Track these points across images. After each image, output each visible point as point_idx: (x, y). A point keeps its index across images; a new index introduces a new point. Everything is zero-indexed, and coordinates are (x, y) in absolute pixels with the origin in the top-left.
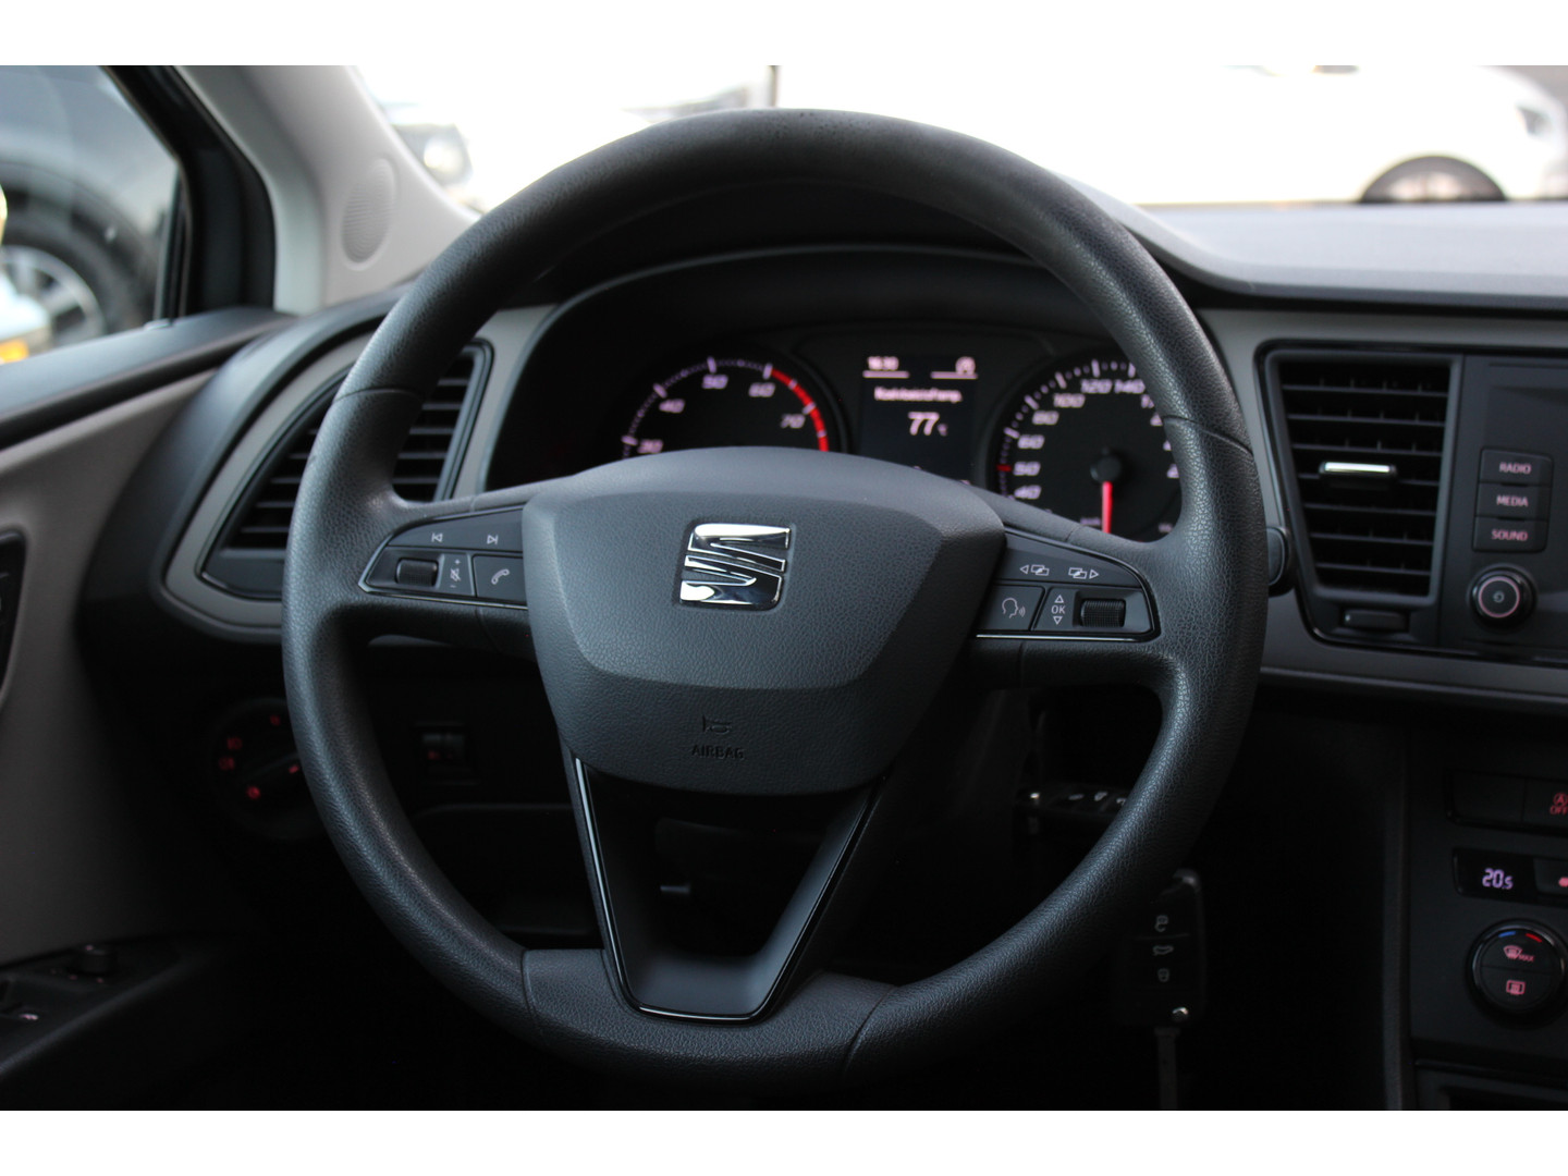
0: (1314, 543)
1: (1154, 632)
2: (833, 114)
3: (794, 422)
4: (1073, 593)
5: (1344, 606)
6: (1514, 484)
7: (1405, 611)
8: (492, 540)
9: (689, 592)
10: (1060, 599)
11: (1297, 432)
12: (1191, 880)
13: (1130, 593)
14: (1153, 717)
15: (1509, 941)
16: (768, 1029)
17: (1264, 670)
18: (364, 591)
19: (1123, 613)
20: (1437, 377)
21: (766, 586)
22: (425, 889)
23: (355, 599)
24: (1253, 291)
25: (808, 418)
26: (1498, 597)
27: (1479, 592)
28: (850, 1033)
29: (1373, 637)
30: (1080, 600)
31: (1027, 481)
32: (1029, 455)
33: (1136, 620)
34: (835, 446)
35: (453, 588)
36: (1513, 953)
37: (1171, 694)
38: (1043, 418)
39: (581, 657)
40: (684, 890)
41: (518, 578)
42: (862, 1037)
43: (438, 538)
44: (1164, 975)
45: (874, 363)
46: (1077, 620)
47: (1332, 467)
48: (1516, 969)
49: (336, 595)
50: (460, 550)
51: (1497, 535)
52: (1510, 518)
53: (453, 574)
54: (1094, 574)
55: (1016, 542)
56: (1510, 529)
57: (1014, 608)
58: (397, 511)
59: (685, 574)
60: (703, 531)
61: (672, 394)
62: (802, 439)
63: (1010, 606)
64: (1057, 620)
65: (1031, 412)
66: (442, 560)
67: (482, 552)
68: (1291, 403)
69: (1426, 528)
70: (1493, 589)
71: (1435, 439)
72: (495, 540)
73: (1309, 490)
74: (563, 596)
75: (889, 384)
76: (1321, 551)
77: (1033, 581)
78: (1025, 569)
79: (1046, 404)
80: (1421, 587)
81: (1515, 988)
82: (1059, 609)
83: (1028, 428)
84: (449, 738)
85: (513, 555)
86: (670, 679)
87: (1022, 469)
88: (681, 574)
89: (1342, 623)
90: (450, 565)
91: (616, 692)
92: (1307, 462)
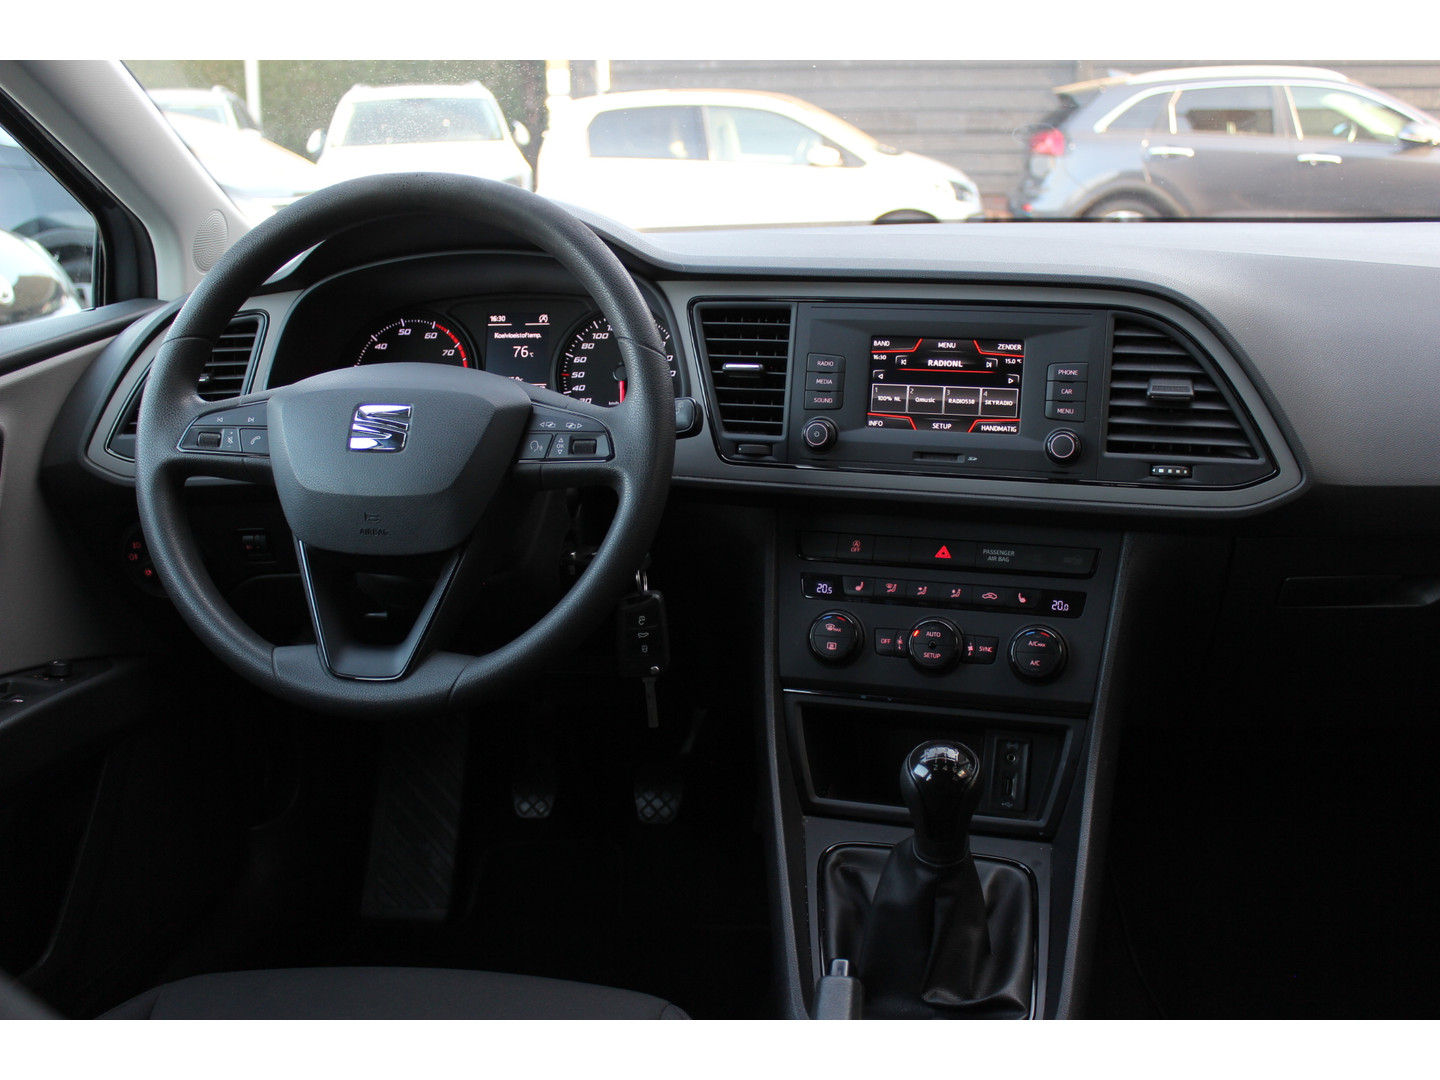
0: (721, 408)
1: (611, 457)
2: (434, 175)
3: (450, 353)
4: (568, 437)
5: (738, 443)
6: (824, 373)
7: (770, 444)
8: (251, 420)
9: (357, 443)
10: (561, 440)
11: (711, 347)
12: (657, 596)
13: (598, 436)
14: (614, 501)
15: (828, 621)
16: (407, 683)
17: (673, 477)
18: (180, 452)
19: (595, 446)
20: (784, 314)
21: (397, 438)
22: (218, 616)
23: (175, 456)
24: (684, 270)
25: (456, 350)
26: (817, 434)
27: (805, 432)
28: (451, 683)
29: (754, 458)
30: (572, 441)
31: (578, 382)
32: (579, 367)
33: (603, 450)
34: (471, 365)
35: (229, 448)
36: (830, 628)
37: (622, 490)
38: (585, 346)
39: (297, 482)
40: (384, 615)
41: (265, 441)
42: (457, 685)
43: (220, 420)
44: (645, 649)
45: (494, 319)
46: (571, 451)
47: (729, 366)
48: (832, 636)
49: (166, 454)
50: (233, 426)
51: (816, 400)
52: (823, 391)
53: (229, 441)
54: (580, 426)
55: (539, 410)
56: (823, 398)
57: (536, 447)
58: (199, 405)
59: (354, 434)
60: (366, 409)
61: (380, 341)
62: (455, 361)
63: (535, 445)
64: (560, 452)
65: (581, 343)
66: (223, 432)
67: (244, 427)
68: (708, 331)
69: (779, 399)
70: (813, 430)
71: (783, 349)
72: (253, 420)
73: (720, 381)
74: (287, 449)
75: (502, 330)
76: (725, 412)
77: (547, 431)
78: (542, 425)
79: (588, 339)
80: (777, 430)
81: (831, 646)
82: (561, 448)
83: (579, 352)
84: (257, 537)
85: (262, 428)
86: (346, 493)
87: (575, 375)
88: (351, 434)
89: (737, 452)
90: (228, 435)
91: (317, 501)
92: (715, 364)
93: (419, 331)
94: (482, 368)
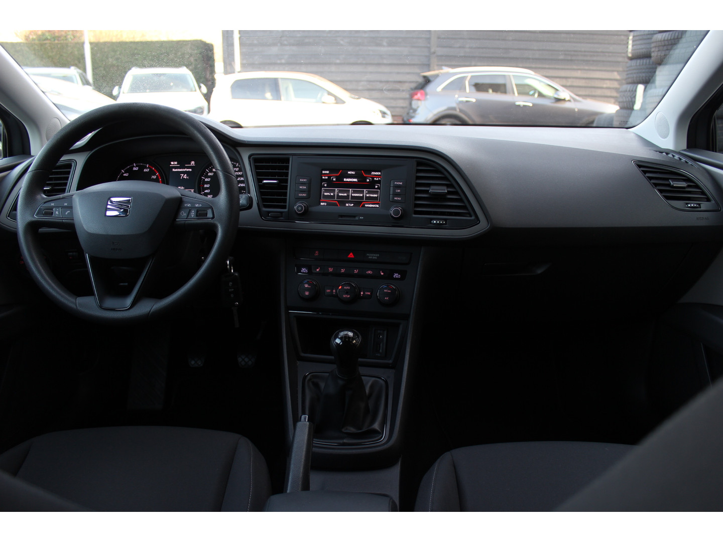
0: (262, 198)
1: (213, 218)
2: (141, 103)
3: (154, 177)
4: (196, 210)
5: (269, 212)
6: (303, 184)
7: (281, 213)
8: (66, 204)
9: (109, 213)
10: (193, 211)
11: (258, 174)
12: (237, 274)
13: (208, 209)
14: (215, 235)
15: (306, 283)
16: (131, 310)
17: (239, 226)
18: (36, 218)
19: (207, 213)
20: (287, 160)
21: (125, 211)
23: (34, 219)
24: (247, 143)
25: (157, 176)
26: (300, 208)
27: (295, 207)
28: (149, 310)
29: (276, 218)
30: (197, 211)
31: (207, 188)
32: (207, 183)
33: (210, 215)
34: (163, 182)
35: (57, 216)
36: (306, 286)
37: (218, 231)
38: (210, 174)
39: (85, 230)
40: (126, 284)
41: (72, 213)
42: (151, 311)
43: (53, 204)
44: (232, 296)
45: (172, 163)
46: (197, 216)
47: (265, 181)
48: (307, 289)
49: (29, 219)
50: (58, 207)
51: (300, 195)
52: (302, 191)
53: (57, 213)
54: (201, 205)
55: (185, 199)
56: (302, 194)
57: (183, 214)
58: (44, 198)
59: (108, 209)
60: (114, 199)
61: (125, 173)
62: (156, 180)
63: (182, 213)
64: (193, 216)
65: (208, 173)
66: (54, 209)
67: (63, 207)
68: (257, 167)
69: (285, 194)
70: (298, 207)
71: (287, 175)
73: (261, 187)
74: (80, 216)
75: (176, 168)
76: (264, 200)
77: (188, 207)
78: (186, 205)
79: (211, 171)
80: (284, 207)
81: (307, 293)
82: (193, 214)
83: (207, 177)
84: (74, 253)
85: (70, 207)
86: (104, 233)
87: (206, 186)
88: (107, 209)
89: (268, 216)
90: (56, 211)
91: (93, 237)
92: (260, 181)
93: (141, 168)
94: (168, 184)
